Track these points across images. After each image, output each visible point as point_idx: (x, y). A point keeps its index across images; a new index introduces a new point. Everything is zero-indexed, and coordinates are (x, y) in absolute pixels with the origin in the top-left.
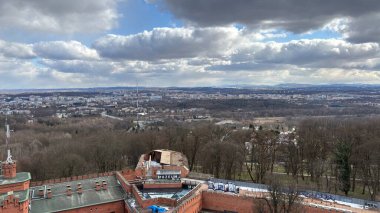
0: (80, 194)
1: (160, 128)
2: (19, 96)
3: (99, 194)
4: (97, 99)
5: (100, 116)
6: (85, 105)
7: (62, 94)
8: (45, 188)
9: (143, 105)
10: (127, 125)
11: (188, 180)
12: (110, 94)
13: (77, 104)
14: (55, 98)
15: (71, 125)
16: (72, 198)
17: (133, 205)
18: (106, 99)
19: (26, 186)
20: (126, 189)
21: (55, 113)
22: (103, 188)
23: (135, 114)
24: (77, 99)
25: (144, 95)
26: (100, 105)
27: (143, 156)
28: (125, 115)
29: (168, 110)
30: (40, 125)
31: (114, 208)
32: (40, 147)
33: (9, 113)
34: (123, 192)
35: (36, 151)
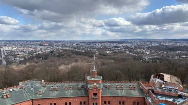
0: (122, 90)
1: (158, 61)
2: (93, 43)
3: (131, 91)
4: (124, 45)
5: (126, 53)
6: (118, 47)
7: (109, 42)
8: (107, 84)
9: (148, 48)
10: (140, 58)
11: (183, 93)
12: (131, 42)
13: (115, 47)
14: (106, 44)
15: (113, 56)
16: (119, 91)
17: (150, 101)
18: (129, 45)
19: (101, 82)
20: (145, 92)
21: (106, 50)
22: (133, 89)
23: (143, 53)
24: (115, 45)
25: (148, 43)
26: (126, 48)
27: (153, 75)
28: (138, 53)
29: (162, 51)
30: (100, 56)
31: (139, 100)
32: (102, 65)
33: (89, 49)
34: (144, 93)
35: (100, 67)
